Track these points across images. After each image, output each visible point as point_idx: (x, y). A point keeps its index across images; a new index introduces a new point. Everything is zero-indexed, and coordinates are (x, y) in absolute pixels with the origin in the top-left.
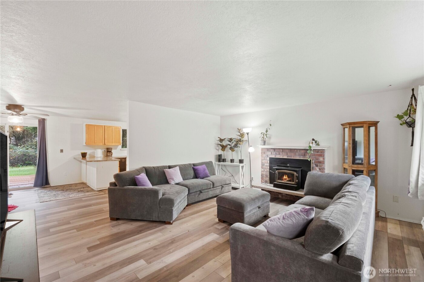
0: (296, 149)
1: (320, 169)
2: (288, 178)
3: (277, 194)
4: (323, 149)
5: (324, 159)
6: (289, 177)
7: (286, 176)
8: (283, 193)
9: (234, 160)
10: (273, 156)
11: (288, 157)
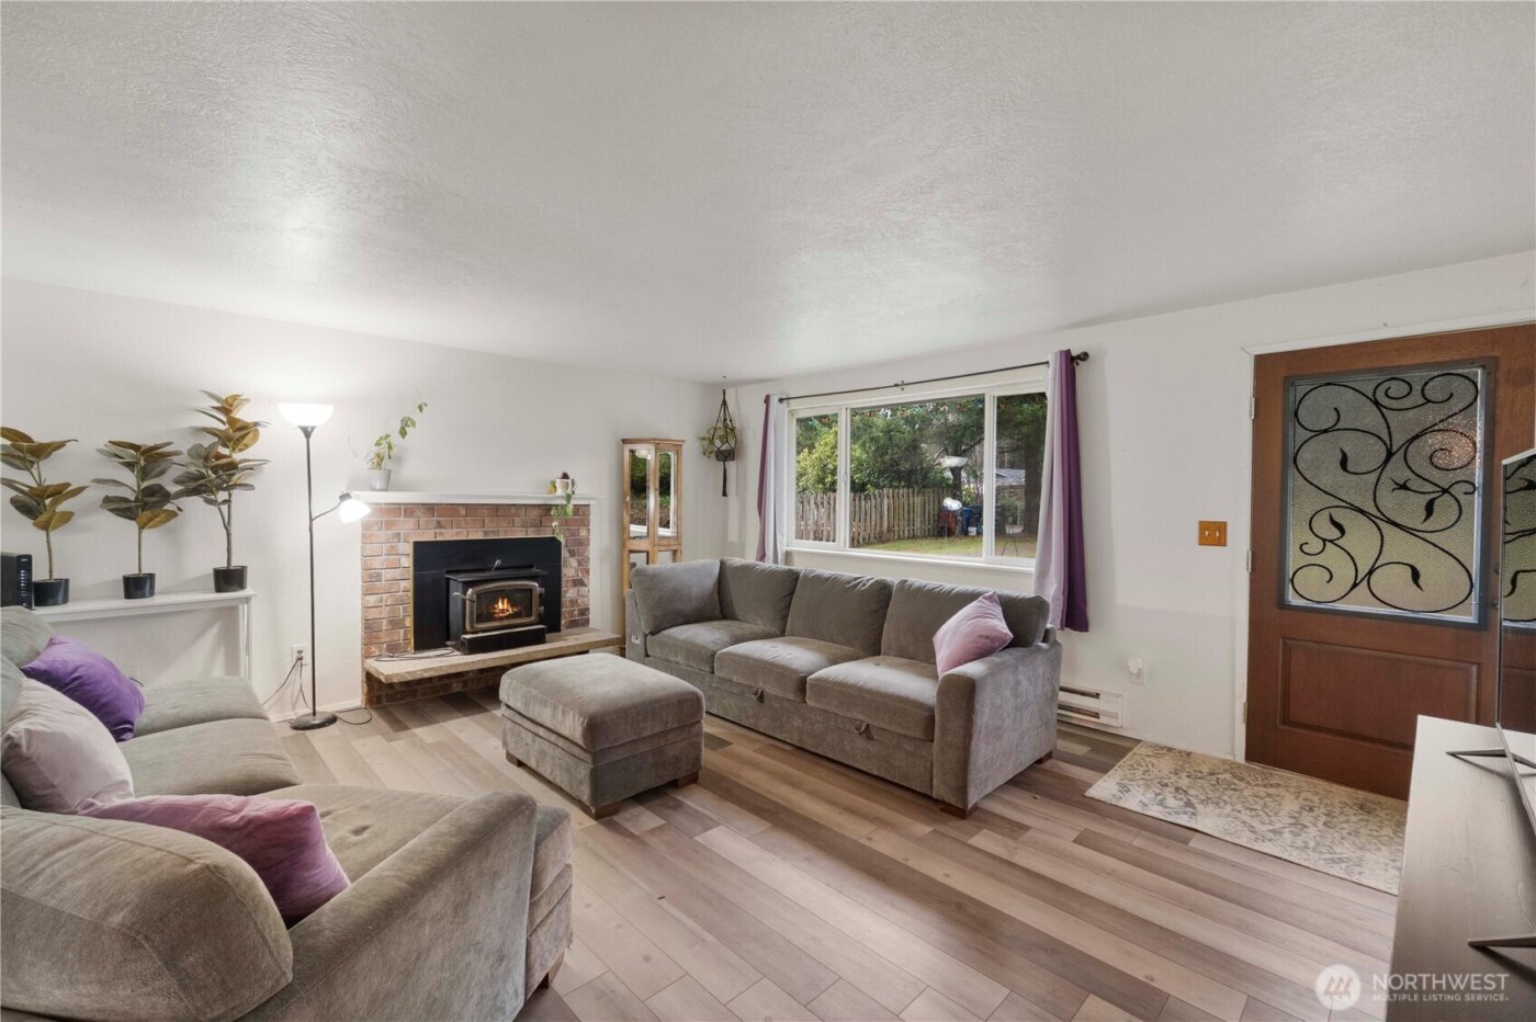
0: (514, 505)
1: (580, 563)
2: (512, 606)
3: (446, 681)
4: (585, 502)
5: (589, 530)
6: (512, 604)
7: (506, 601)
8: (468, 672)
9: (152, 576)
10: (428, 536)
11: (486, 533)
